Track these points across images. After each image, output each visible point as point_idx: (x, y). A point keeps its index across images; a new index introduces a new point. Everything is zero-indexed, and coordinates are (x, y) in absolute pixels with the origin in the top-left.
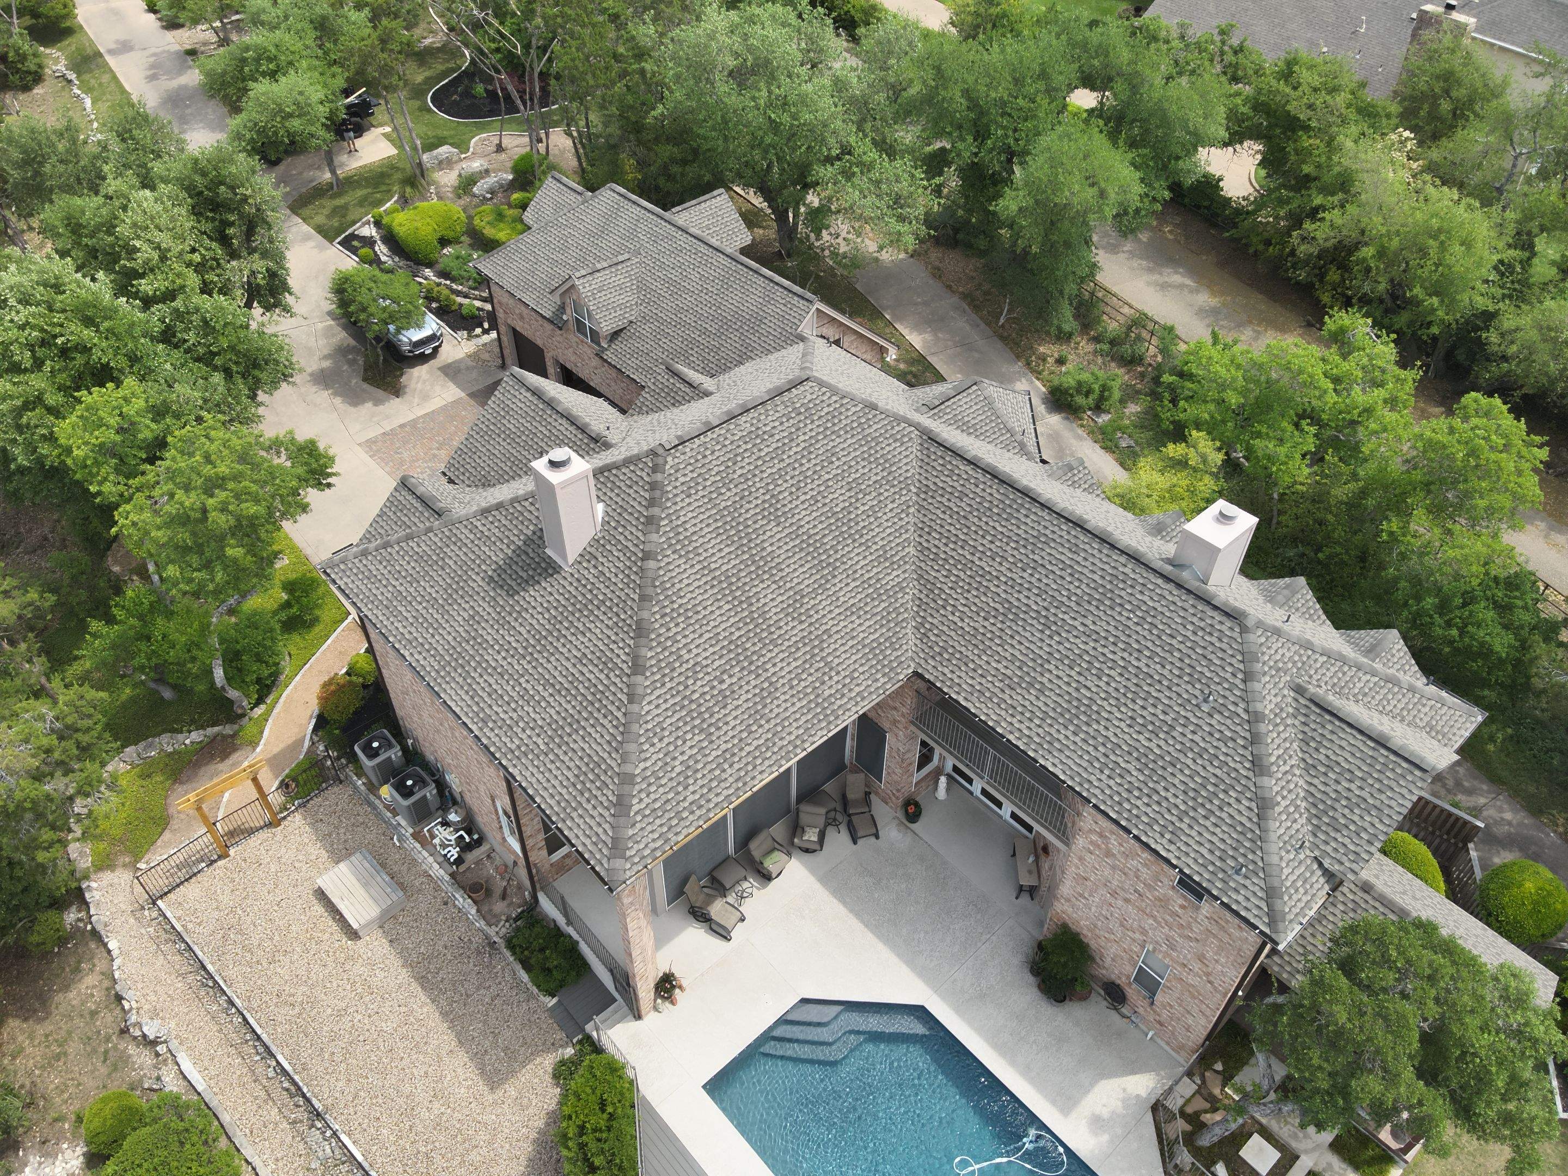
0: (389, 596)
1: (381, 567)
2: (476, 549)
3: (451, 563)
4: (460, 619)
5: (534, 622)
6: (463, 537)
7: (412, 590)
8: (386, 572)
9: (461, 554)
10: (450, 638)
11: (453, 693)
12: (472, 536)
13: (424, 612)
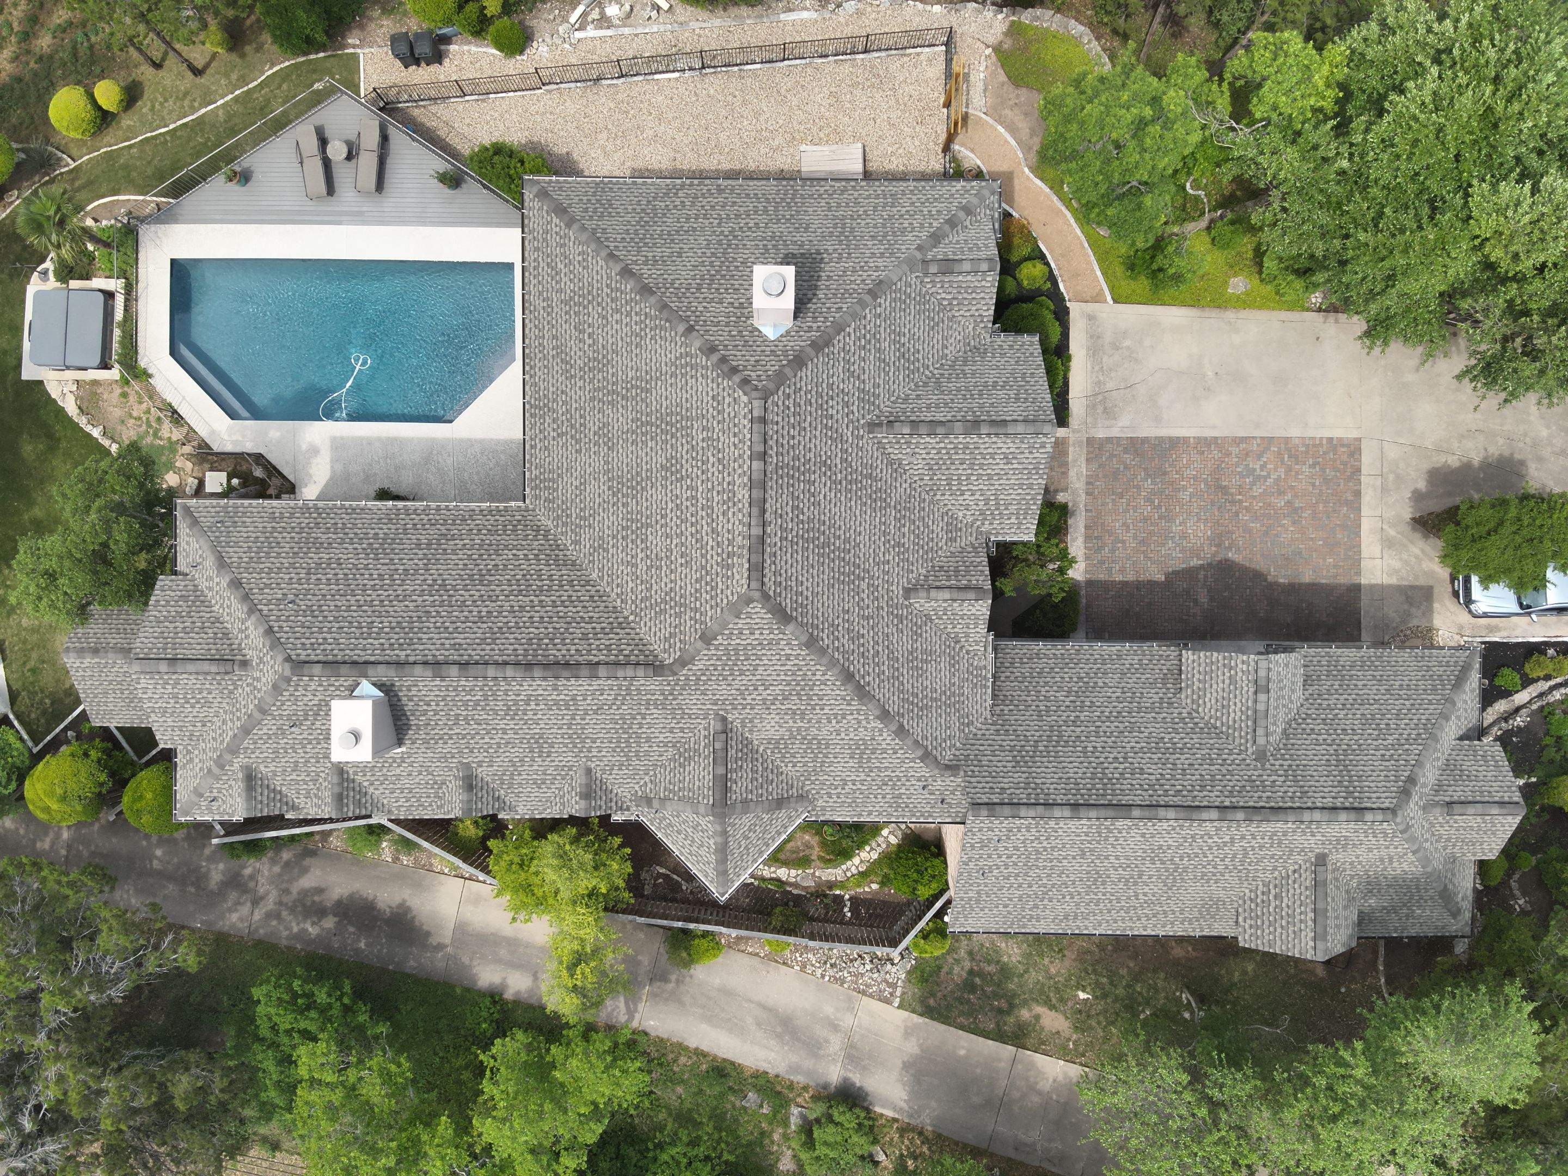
2: (855, 260)
3: (870, 243)
4: (816, 222)
7: (883, 213)
9: (868, 251)
10: (811, 209)
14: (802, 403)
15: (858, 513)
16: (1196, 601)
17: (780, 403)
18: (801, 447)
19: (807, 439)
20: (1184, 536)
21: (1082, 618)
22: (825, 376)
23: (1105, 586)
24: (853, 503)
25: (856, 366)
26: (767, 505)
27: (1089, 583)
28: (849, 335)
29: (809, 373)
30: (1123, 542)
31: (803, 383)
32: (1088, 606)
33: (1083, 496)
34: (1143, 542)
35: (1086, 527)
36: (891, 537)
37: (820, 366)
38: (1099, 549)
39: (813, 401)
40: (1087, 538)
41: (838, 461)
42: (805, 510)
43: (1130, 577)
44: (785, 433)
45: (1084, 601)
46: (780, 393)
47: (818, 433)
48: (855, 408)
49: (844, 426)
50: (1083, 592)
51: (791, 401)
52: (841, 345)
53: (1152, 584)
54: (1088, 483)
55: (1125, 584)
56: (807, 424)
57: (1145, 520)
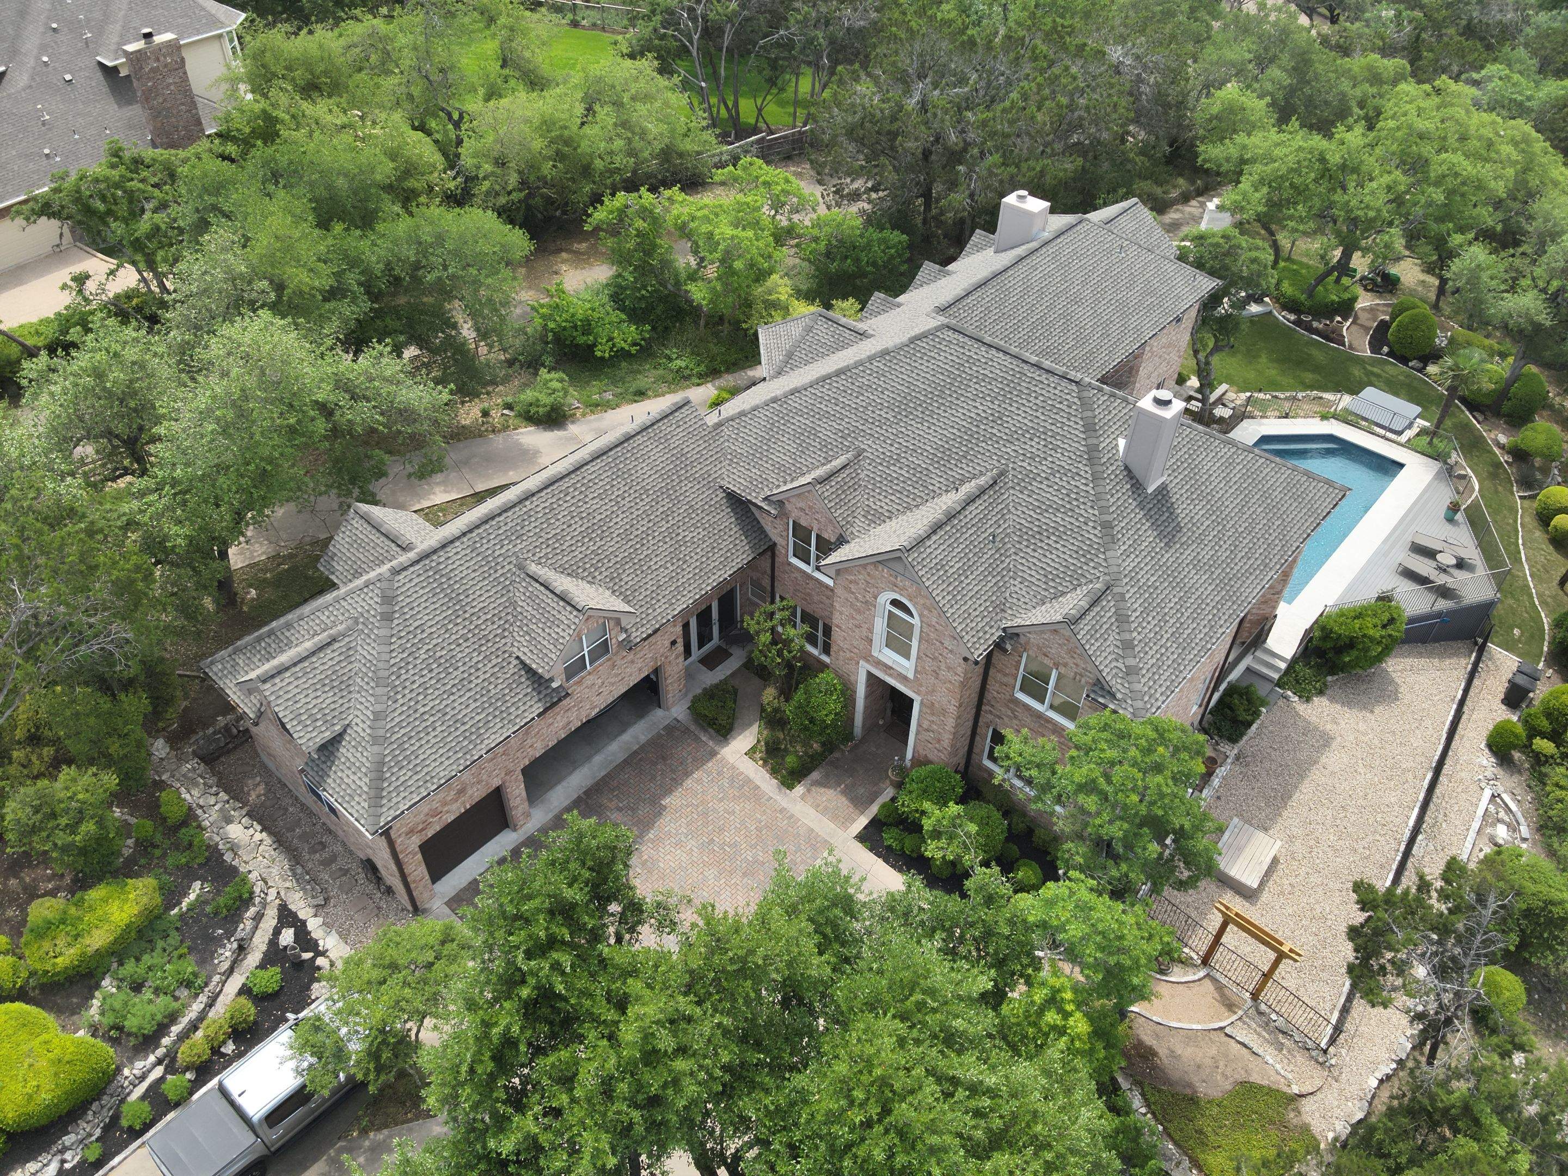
0: (1175, 645)
1: (1151, 653)
2: (1144, 554)
3: (1153, 579)
4: (1196, 577)
5: (1201, 513)
6: (1132, 565)
7: (1172, 621)
8: (1155, 648)
9: (1146, 569)
10: (1210, 588)
11: (1248, 590)
12: (1133, 556)
13: (1190, 611)
14: (1057, 417)
15: (945, 432)
16: (620, 809)
17: (1068, 397)
18: (1025, 402)
19: (1028, 410)
20: (679, 844)
21: (693, 728)
22: (1066, 446)
23: (700, 762)
24: (955, 431)
25: (1057, 480)
26: (1001, 355)
27: (713, 754)
28: (1086, 485)
29: (1077, 432)
30: (721, 800)
31: (1072, 424)
32: (697, 739)
33: (784, 803)
34: (705, 814)
35: (757, 787)
36: (908, 456)
37: (1076, 445)
38: (732, 780)
39: (1053, 428)
40: (748, 781)
41: (995, 431)
42: (977, 386)
43: (689, 782)
44: (1044, 392)
45: (704, 739)
46: (1076, 400)
47: (1026, 421)
48: (1025, 464)
49: (1017, 448)
50: (711, 743)
51: (1064, 408)
52: (1082, 473)
53: (669, 791)
54: (792, 816)
55: (687, 774)
56: (1038, 414)
57: (722, 830)
